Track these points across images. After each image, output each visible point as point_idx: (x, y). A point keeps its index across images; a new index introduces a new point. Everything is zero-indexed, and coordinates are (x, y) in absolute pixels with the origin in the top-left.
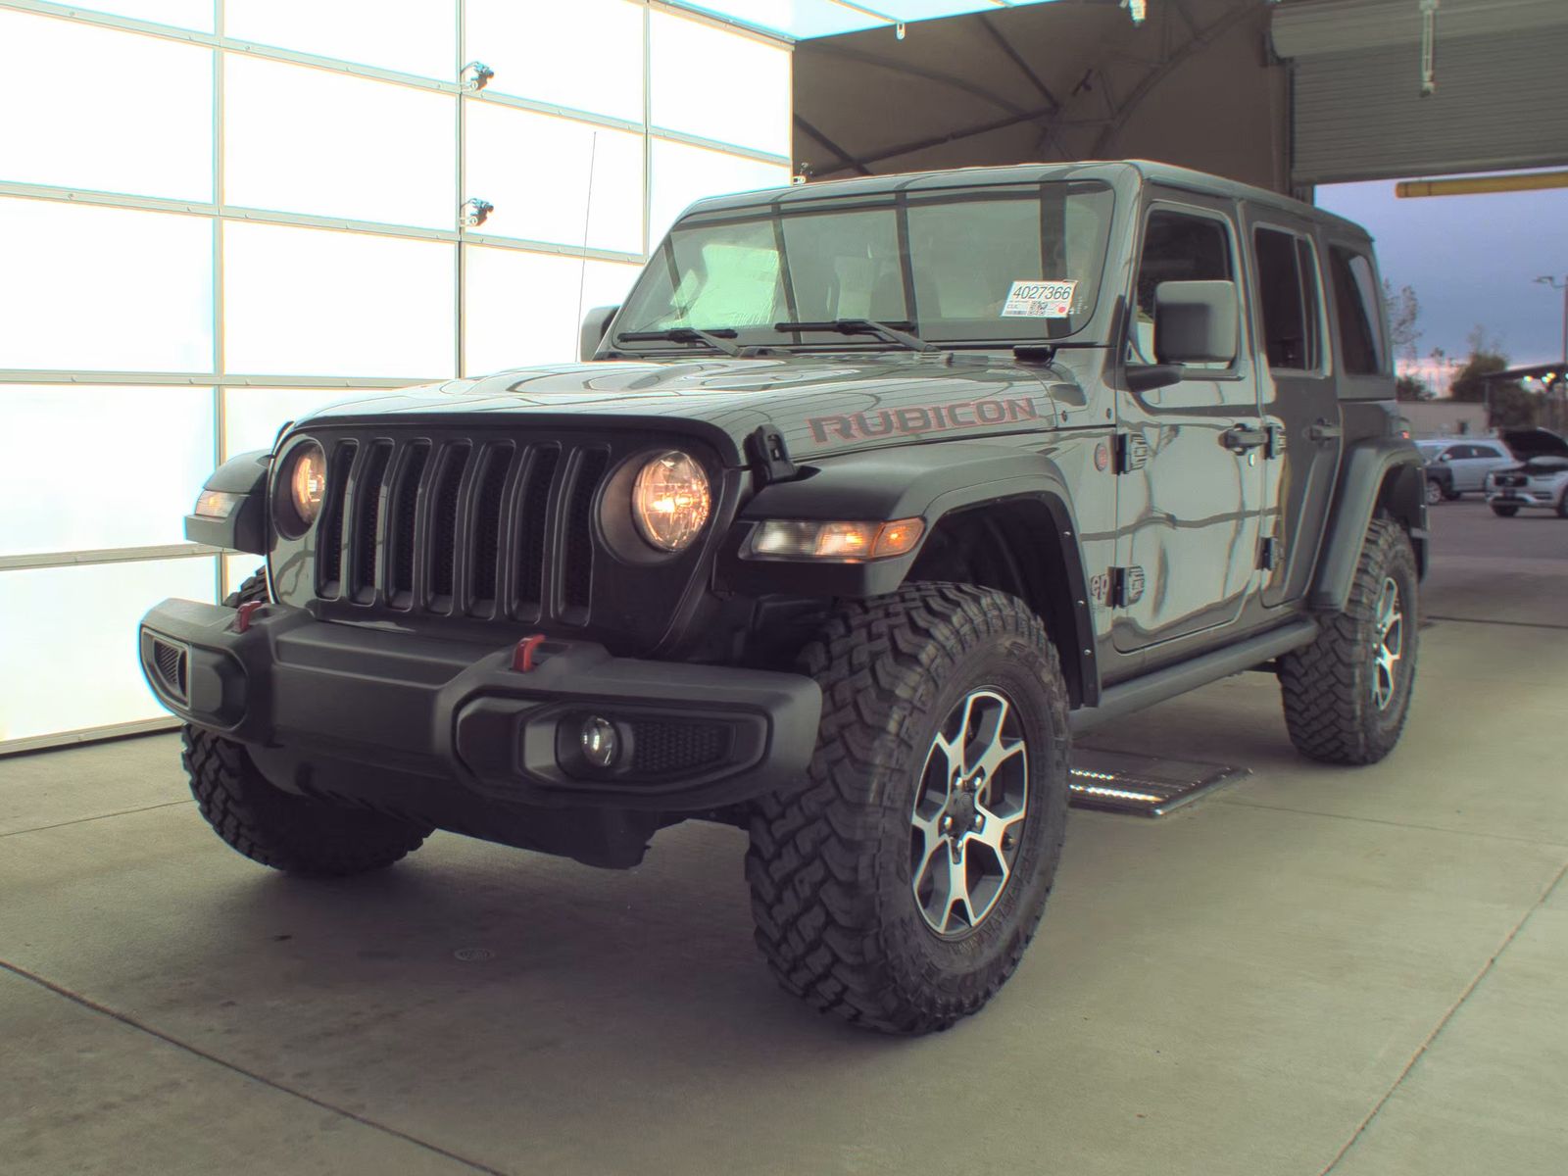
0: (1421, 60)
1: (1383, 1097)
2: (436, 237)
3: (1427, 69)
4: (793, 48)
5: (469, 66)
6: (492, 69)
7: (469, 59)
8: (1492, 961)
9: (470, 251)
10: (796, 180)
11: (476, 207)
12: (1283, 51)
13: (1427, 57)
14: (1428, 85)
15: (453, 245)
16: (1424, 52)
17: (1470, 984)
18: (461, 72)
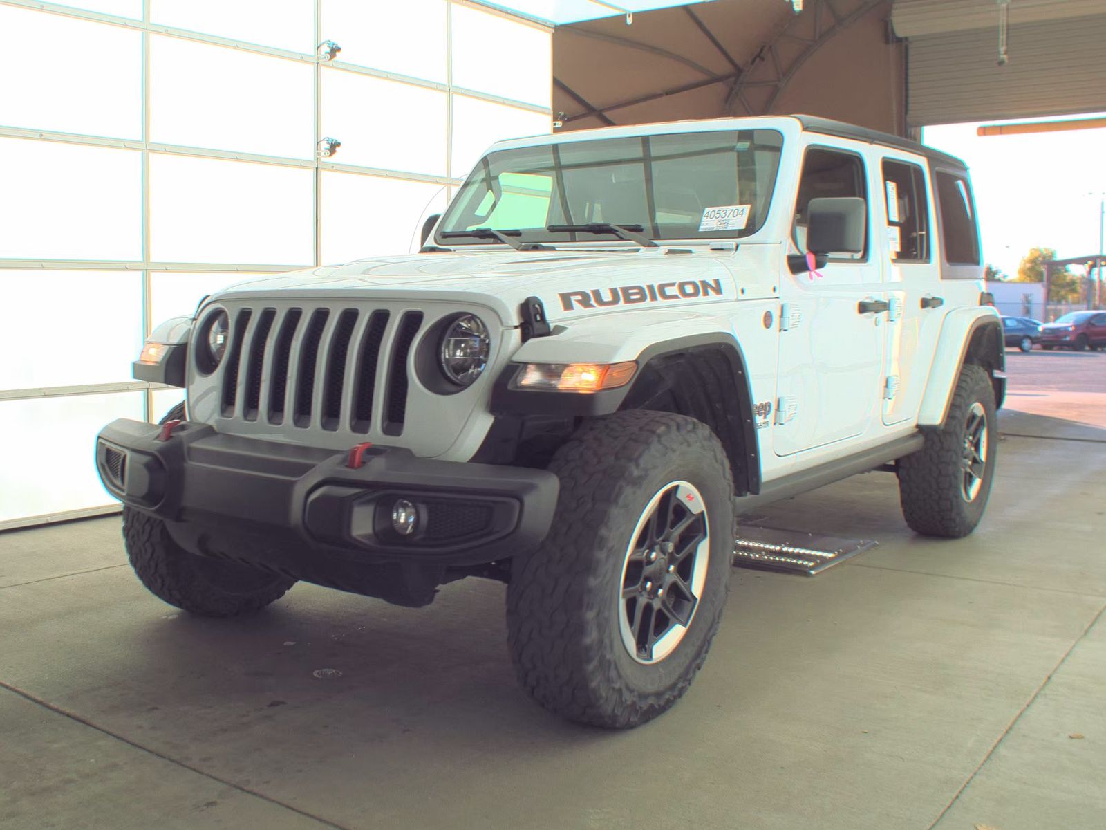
0: (998, 38)
1: (971, 774)
2: (300, 164)
3: (1002, 45)
4: (553, 30)
5: (323, 44)
6: (339, 46)
7: (323, 39)
8: (1049, 678)
9: (324, 175)
10: (555, 124)
11: (328, 143)
12: (900, 32)
13: (1003, 37)
14: (1004, 57)
15: (312, 171)
16: (1000, 32)
17: (1033, 695)
18: (318, 48)
